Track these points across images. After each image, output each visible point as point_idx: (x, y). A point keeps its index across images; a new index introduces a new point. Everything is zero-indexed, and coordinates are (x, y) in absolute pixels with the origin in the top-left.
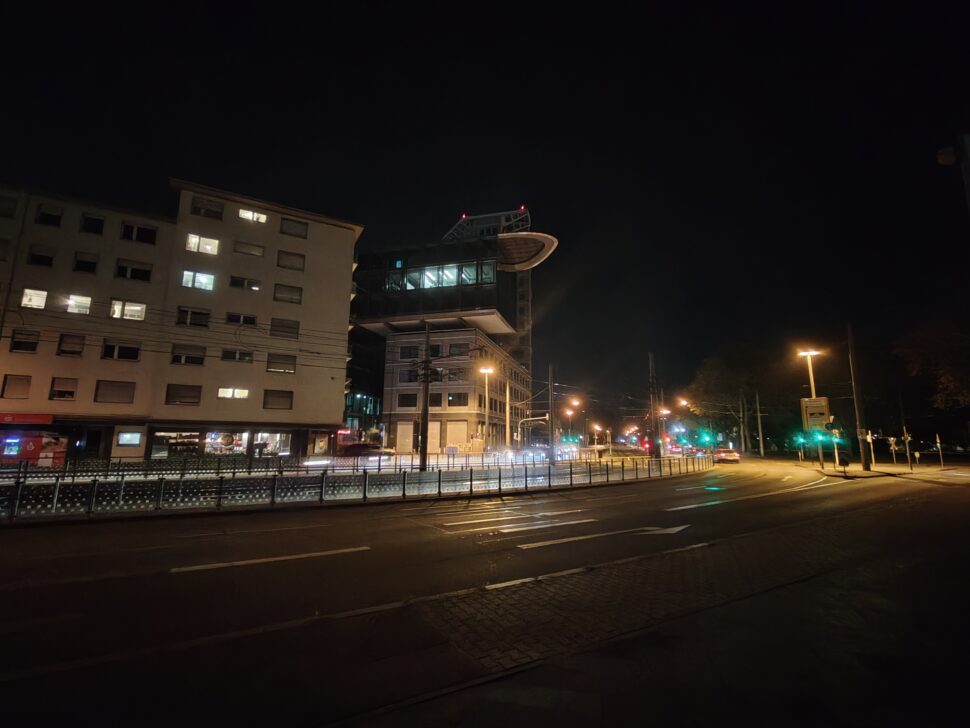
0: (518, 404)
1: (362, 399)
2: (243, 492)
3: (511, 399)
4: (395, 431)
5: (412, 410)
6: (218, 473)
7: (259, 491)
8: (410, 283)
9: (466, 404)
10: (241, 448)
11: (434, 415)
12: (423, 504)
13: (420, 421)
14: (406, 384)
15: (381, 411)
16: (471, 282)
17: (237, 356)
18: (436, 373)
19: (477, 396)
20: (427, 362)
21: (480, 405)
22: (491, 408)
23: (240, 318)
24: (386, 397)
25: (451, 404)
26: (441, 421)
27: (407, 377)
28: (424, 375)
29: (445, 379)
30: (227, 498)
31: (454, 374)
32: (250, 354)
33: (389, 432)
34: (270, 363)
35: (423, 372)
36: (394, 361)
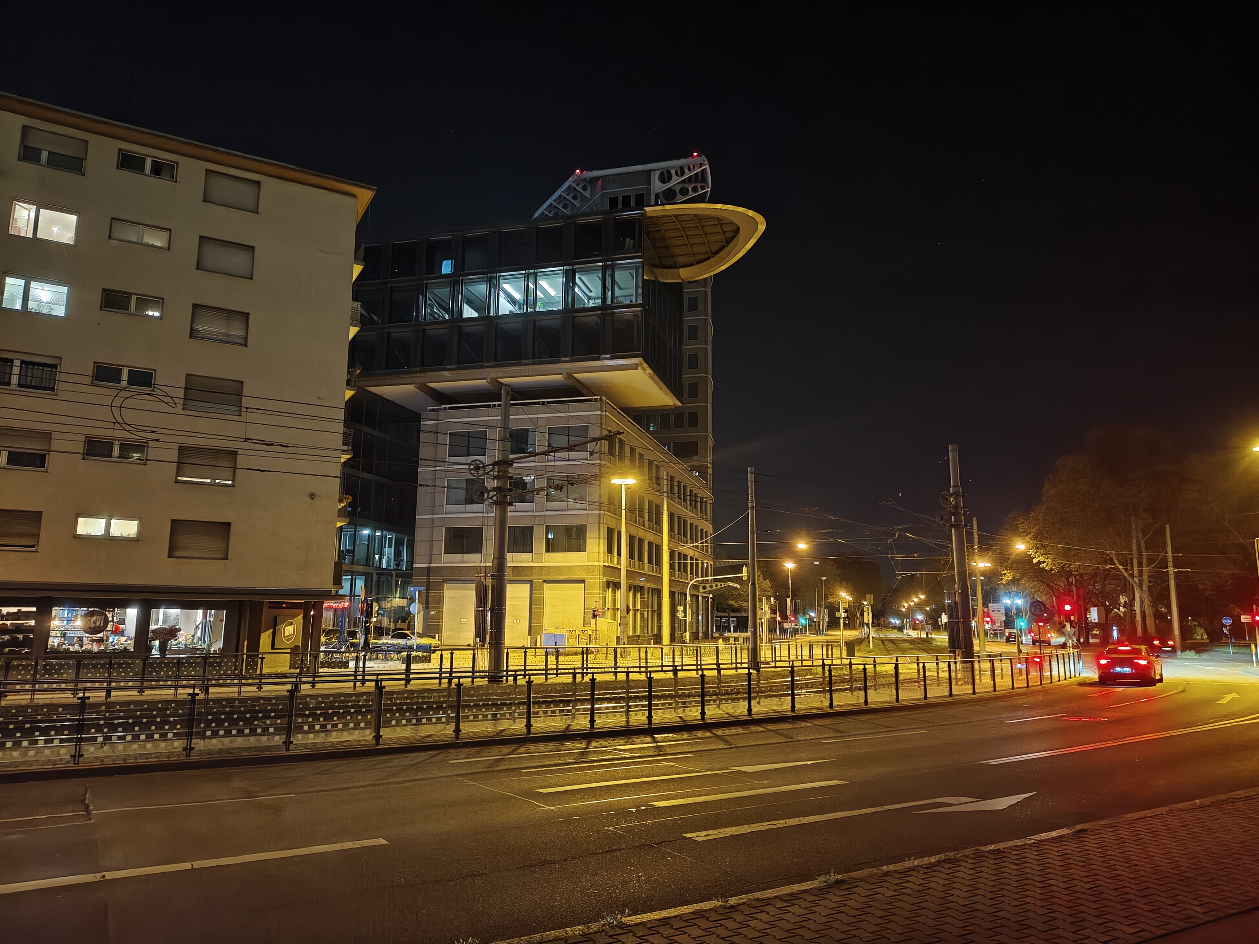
0: (687, 549)
1: (371, 538)
2: (128, 728)
3: (671, 536)
4: (439, 602)
5: (471, 560)
6: (75, 691)
7: (160, 726)
8: (470, 303)
9: (581, 547)
10: (123, 639)
11: (517, 570)
12: (495, 749)
13: (489, 582)
14: (461, 507)
15: (411, 562)
16: (591, 304)
17: (116, 451)
18: (522, 484)
19: (604, 533)
20: (505, 463)
21: (610, 551)
22: (631, 556)
23: (120, 371)
24: (421, 534)
25: (550, 547)
26: (531, 582)
27: (462, 494)
28: (498, 489)
29: (540, 498)
30: (95, 739)
31: (559, 488)
32: (141, 447)
33: (426, 605)
34: (181, 467)
35: (495, 484)
36: (436, 461)
